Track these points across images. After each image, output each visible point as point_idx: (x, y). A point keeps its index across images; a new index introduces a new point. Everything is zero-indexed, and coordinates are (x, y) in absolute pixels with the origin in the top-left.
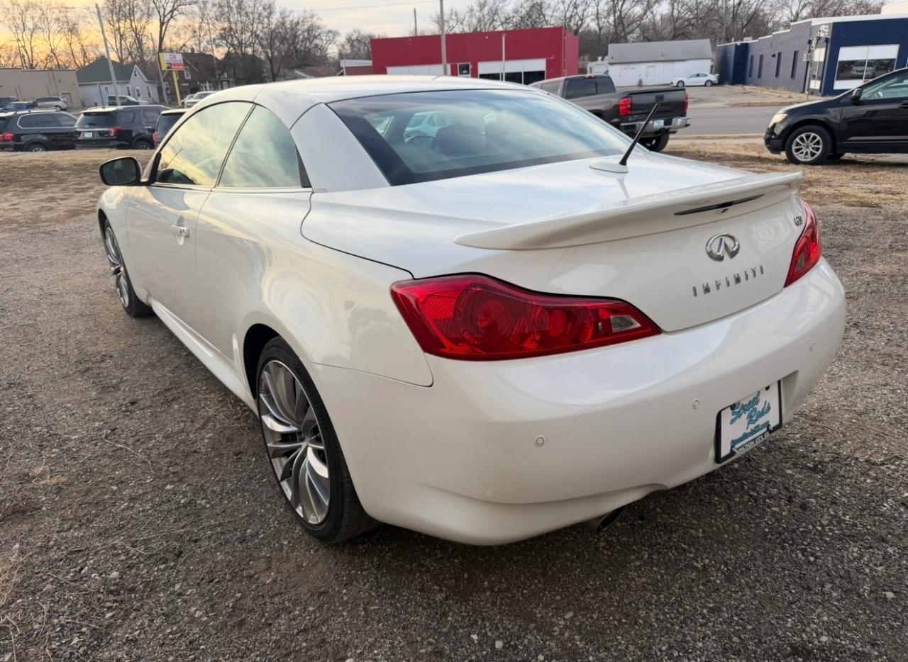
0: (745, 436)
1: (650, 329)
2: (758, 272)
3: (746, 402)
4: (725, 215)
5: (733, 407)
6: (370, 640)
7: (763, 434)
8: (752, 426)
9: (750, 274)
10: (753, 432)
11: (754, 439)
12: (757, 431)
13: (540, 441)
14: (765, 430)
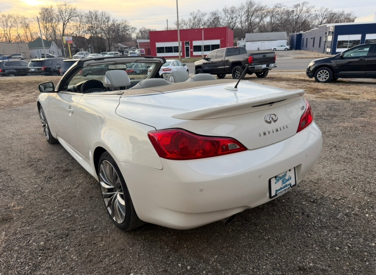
0: (281, 188)
1: (243, 148)
2: (285, 127)
3: (281, 176)
4: (272, 107)
5: (276, 177)
6: (140, 266)
7: (289, 188)
8: (284, 185)
9: (282, 128)
10: (284, 187)
11: (285, 190)
12: (286, 187)
13: (201, 190)
14: (289, 186)
